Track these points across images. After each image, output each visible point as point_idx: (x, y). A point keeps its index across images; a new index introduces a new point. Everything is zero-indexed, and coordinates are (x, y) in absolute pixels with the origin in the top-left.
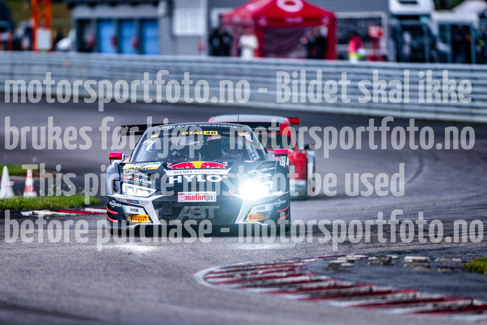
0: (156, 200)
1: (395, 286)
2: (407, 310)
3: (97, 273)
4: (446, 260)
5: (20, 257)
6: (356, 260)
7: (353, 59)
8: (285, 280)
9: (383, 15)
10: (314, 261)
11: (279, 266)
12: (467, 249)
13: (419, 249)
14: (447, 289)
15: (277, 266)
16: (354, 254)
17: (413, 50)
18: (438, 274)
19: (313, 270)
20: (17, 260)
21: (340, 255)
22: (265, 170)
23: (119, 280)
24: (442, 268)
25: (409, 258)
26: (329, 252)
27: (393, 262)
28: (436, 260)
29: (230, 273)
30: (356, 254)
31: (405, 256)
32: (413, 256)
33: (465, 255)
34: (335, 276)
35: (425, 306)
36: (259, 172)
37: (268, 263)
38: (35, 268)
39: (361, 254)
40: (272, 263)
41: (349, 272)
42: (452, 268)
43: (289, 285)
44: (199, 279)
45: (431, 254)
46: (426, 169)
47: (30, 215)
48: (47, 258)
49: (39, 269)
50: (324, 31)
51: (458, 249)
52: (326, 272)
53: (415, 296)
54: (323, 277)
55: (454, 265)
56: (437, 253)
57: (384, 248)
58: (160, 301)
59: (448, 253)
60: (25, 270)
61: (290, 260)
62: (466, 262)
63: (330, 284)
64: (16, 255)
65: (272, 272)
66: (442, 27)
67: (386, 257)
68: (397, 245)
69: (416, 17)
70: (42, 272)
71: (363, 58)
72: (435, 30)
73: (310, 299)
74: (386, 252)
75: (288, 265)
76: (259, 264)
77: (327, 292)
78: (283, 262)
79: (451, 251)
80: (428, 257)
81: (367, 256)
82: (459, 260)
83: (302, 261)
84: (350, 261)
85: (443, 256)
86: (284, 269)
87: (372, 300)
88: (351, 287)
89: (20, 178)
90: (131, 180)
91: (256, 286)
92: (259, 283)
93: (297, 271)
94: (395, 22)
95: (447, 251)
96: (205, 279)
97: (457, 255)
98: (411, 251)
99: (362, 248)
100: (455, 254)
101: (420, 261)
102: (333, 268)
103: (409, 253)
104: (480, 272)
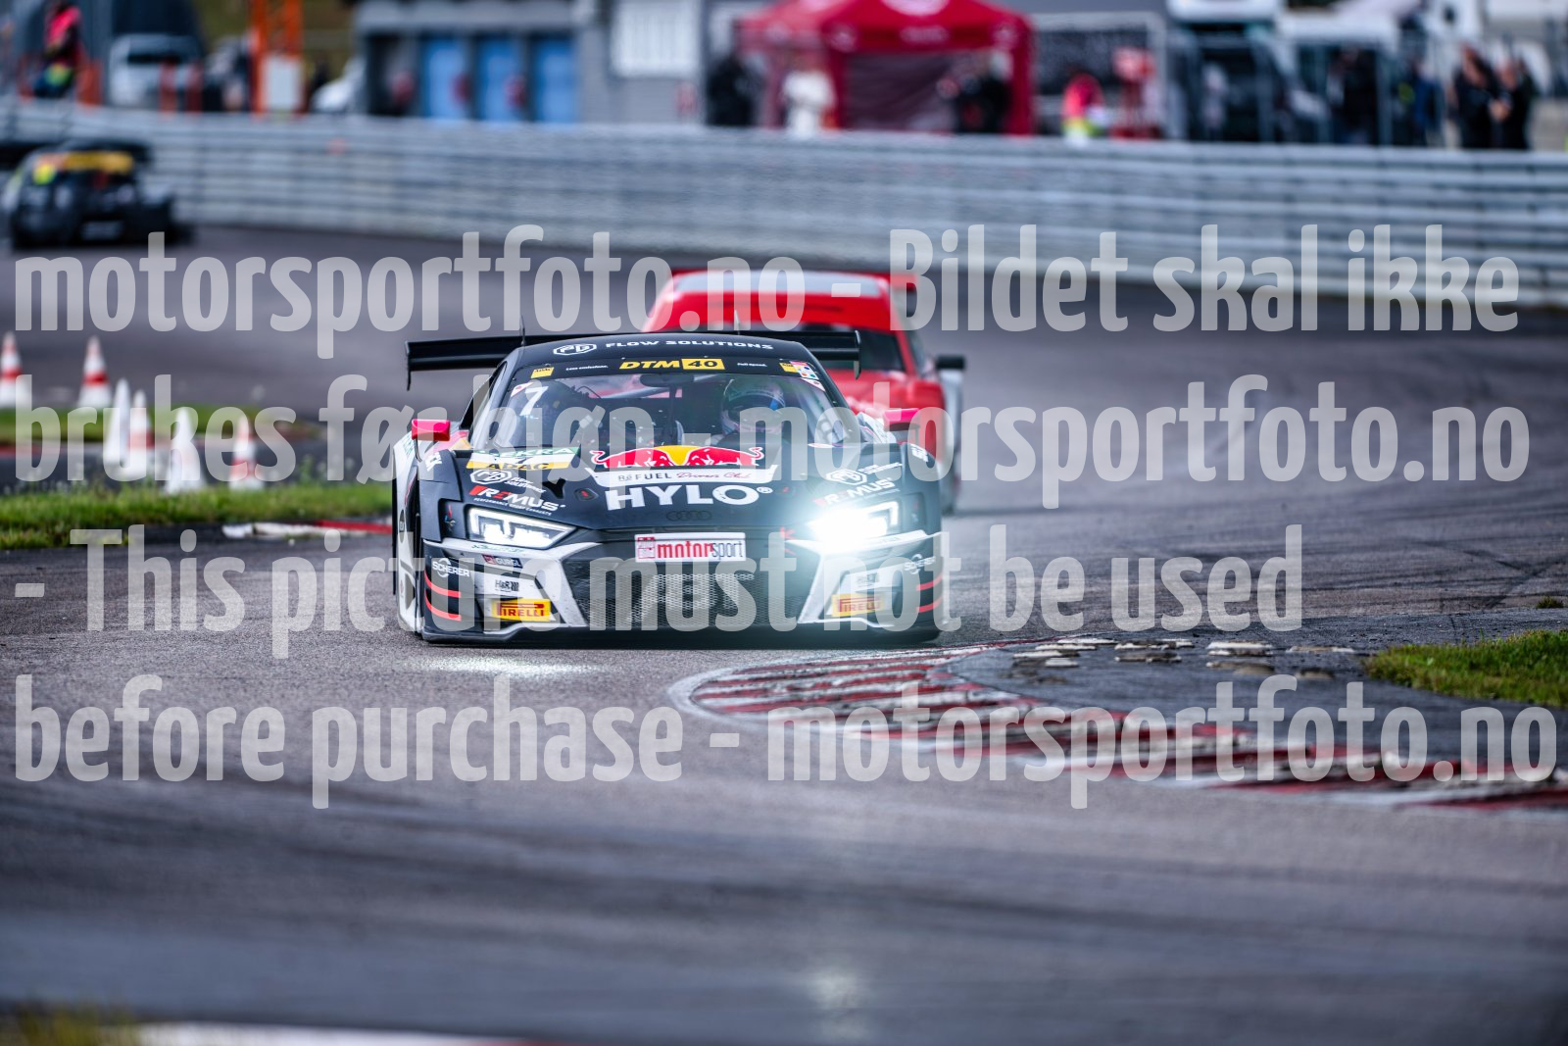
0: (571, 559)
4: (1315, 650)
5: (220, 643)
6: (1082, 651)
7: (1077, 134)
9: (1150, 20)
10: (975, 654)
11: (886, 665)
12: (1369, 623)
15: (879, 666)
16: (1080, 635)
17: (1232, 111)
19: (973, 676)
20: (212, 650)
21: (1042, 638)
22: (875, 471)
24: (1304, 670)
25: (1220, 648)
27: (1178, 656)
28: (1290, 651)
29: (761, 685)
30: (1083, 637)
31: (1209, 643)
32: (1231, 641)
33: (1364, 638)
34: (1029, 692)
36: (858, 478)
39: (1095, 636)
41: (1064, 681)
42: (1330, 672)
44: (681, 698)
45: (1277, 636)
47: (247, 535)
48: (289, 645)
50: (1000, 62)
51: (1345, 622)
52: (1005, 682)
54: (1001, 696)
55: (1336, 663)
57: (1157, 621)
59: (1320, 633)
61: (913, 651)
62: (1366, 656)
64: (209, 639)
65: (868, 681)
66: (1305, 53)
67: (1161, 644)
69: (1239, 28)
71: (1101, 133)
72: (1286, 60)
74: (1160, 630)
75: (909, 663)
76: (834, 660)
78: (895, 656)
79: (1328, 628)
81: (1112, 641)
82: (1350, 650)
83: (946, 652)
84: (1067, 654)
85: (1308, 642)
86: (899, 673)
90: (496, 500)
92: (833, 709)
93: (934, 679)
94: (1184, 41)
95: (1316, 629)
96: (696, 699)
97: (1343, 639)
99: (1099, 620)
100: (1339, 635)
101: (1248, 654)
102: (1024, 672)
103: (1221, 633)
104: (1402, 682)
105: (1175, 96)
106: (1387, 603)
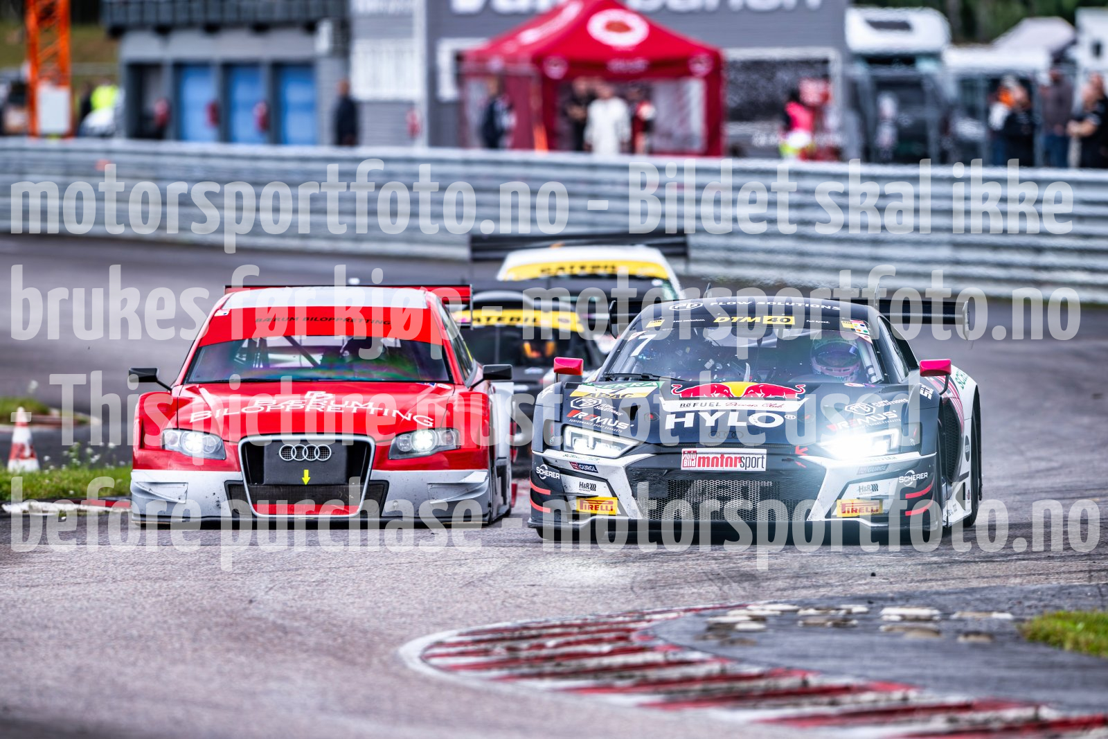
0: (633, 466)
1: (860, 676)
3: (177, 645)
4: (978, 615)
6: (770, 616)
8: (606, 661)
9: (831, 53)
10: (674, 619)
11: (593, 628)
12: (1025, 592)
13: (914, 592)
14: (981, 682)
15: (588, 629)
16: (767, 601)
18: (958, 648)
19: (673, 639)
21: (733, 604)
23: (229, 661)
24: (967, 634)
25: (892, 613)
26: (708, 597)
27: (854, 622)
28: (955, 616)
29: (483, 646)
30: (770, 603)
31: (883, 609)
32: (902, 606)
33: (1022, 605)
34: (722, 652)
35: (928, 721)
36: (869, 410)
37: (567, 622)
38: (36, 634)
39: (782, 603)
40: (578, 622)
41: (753, 643)
42: (991, 635)
43: (616, 675)
44: (411, 659)
45: (944, 603)
48: (62, 610)
49: (45, 635)
51: (1004, 591)
52: (701, 644)
53: (905, 699)
54: (696, 656)
55: (996, 627)
56: (958, 599)
57: (835, 588)
59: (981, 601)
60: (13, 639)
61: (618, 616)
62: (1023, 621)
63: (712, 670)
65: (578, 643)
66: (967, 83)
67: (839, 609)
68: (863, 581)
69: (908, 59)
70: (51, 643)
72: (950, 89)
73: (664, 705)
74: (838, 597)
75: (615, 626)
76: (548, 624)
77: (705, 689)
78: (602, 620)
79: (988, 596)
80: (937, 609)
81: (796, 607)
82: (1008, 616)
83: (648, 617)
84: (756, 619)
85: (971, 608)
86: (606, 636)
87: (807, 708)
88: (759, 677)
90: (586, 421)
91: (541, 676)
92: (548, 667)
93: (636, 640)
94: (860, 71)
95: (978, 596)
96: (425, 658)
97: (1002, 606)
98: (896, 596)
99: (785, 590)
100: (999, 602)
101: (917, 619)
102: (717, 634)
103: (893, 599)
104: (1054, 644)
105: (852, 120)
106: (1041, 574)
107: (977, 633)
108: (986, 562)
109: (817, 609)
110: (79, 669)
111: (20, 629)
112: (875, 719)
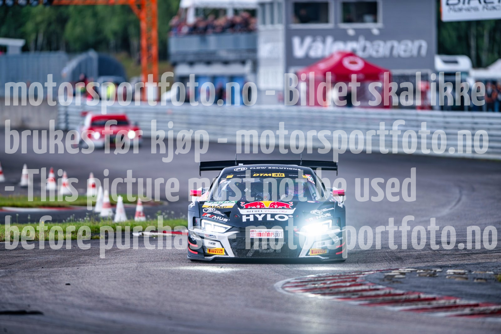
1: (439, 294)
2: (449, 314)
3: (194, 283)
4: (481, 272)
5: (132, 270)
6: (406, 273)
8: (348, 289)
9: (429, 72)
10: (373, 274)
11: (344, 277)
12: (498, 264)
13: (459, 264)
14: (481, 296)
15: (342, 277)
16: (406, 268)
18: (474, 284)
20: (129, 272)
21: (394, 268)
22: (325, 211)
23: (213, 289)
24: (478, 279)
25: (450, 271)
26: (385, 266)
27: (437, 275)
28: (473, 273)
29: (304, 284)
30: (407, 268)
31: (447, 270)
32: (454, 269)
33: (497, 269)
34: (389, 286)
35: (463, 310)
36: (320, 213)
37: (334, 275)
38: (144, 279)
39: (411, 268)
40: (338, 275)
41: (401, 282)
42: (486, 279)
43: (352, 294)
44: (278, 288)
45: (469, 268)
46: (464, 198)
47: (140, 235)
48: (153, 270)
49: (147, 279)
51: (491, 264)
52: (382, 283)
53: (455, 302)
54: (380, 287)
55: (487, 277)
56: (474, 267)
57: (431, 263)
58: (246, 306)
59: (483, 267)
60: (136, 281)
61: (353, 273)
62: (497, 274)
63: (386, 292)
64: (128, 268)
65: (338, 282)
67: (432, 270)
68: (440, 260)
70: (149, 282)
73: (369, 305)
74: (431, 266)
75: (351, 276)
76: (327, 276)
77: (383, 299)
78: (347, 274)
79: (485, 265)
80: (467, 270)
81: (416, 270)
82: (492, 273)
83: (363, 273)
84: (402, 274)
85: (479, 270)
86: (348, 280)
87: (420, 306)
88: (403, 294)
89: (132, 206)
90: (210, 218)
91: (325, 294)
92: (327, 291)
95: (481, 266)
96: (283, 288)
97: (490, 269)
98: (452, 265)
99: (412, 263)
100: (489, 268)
101: (459, 274)
102: (388, 279)
103: (451, 267)
107: (481, 279)
108: (484, 253)
109: (424, 270)
110: (159, 292)
111: (138, 277)
112: (444, 309)
